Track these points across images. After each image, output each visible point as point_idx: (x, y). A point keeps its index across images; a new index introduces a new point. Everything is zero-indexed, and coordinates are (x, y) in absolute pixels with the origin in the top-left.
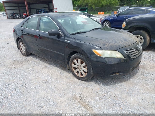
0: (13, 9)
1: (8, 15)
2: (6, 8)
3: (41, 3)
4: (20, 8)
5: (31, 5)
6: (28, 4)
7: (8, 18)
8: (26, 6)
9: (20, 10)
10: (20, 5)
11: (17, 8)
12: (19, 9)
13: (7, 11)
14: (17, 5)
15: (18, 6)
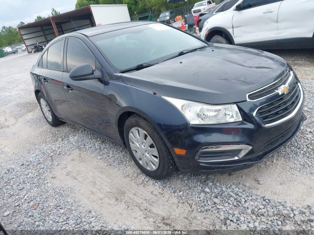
0: (36, 36)
1: (28, 47)
2: (24, 37)
3: (77, 20)
4: (46, 32)
5: (62, 25)
6: (56, 25)
7: (29, 53)
8: (53, 28)
9: (47, 36)
10: (45, 28)
11: (41, 33)
12: (45, 35)
13: (26, 41)
14: (39, 28)
15: (43, 31)
